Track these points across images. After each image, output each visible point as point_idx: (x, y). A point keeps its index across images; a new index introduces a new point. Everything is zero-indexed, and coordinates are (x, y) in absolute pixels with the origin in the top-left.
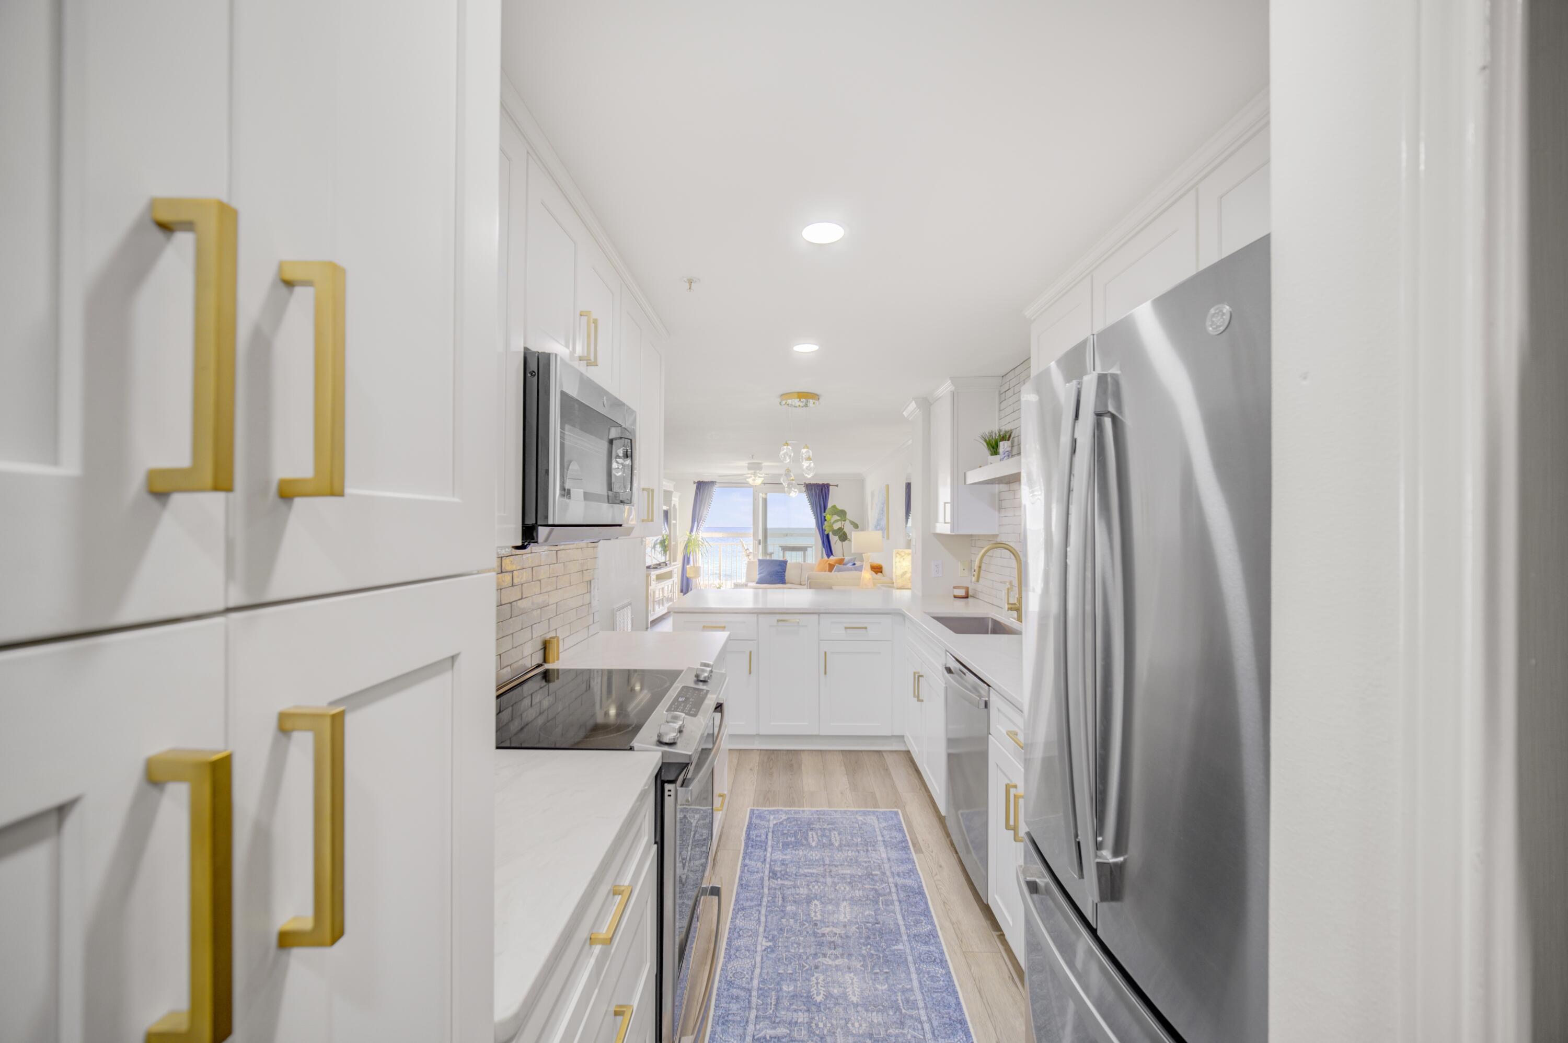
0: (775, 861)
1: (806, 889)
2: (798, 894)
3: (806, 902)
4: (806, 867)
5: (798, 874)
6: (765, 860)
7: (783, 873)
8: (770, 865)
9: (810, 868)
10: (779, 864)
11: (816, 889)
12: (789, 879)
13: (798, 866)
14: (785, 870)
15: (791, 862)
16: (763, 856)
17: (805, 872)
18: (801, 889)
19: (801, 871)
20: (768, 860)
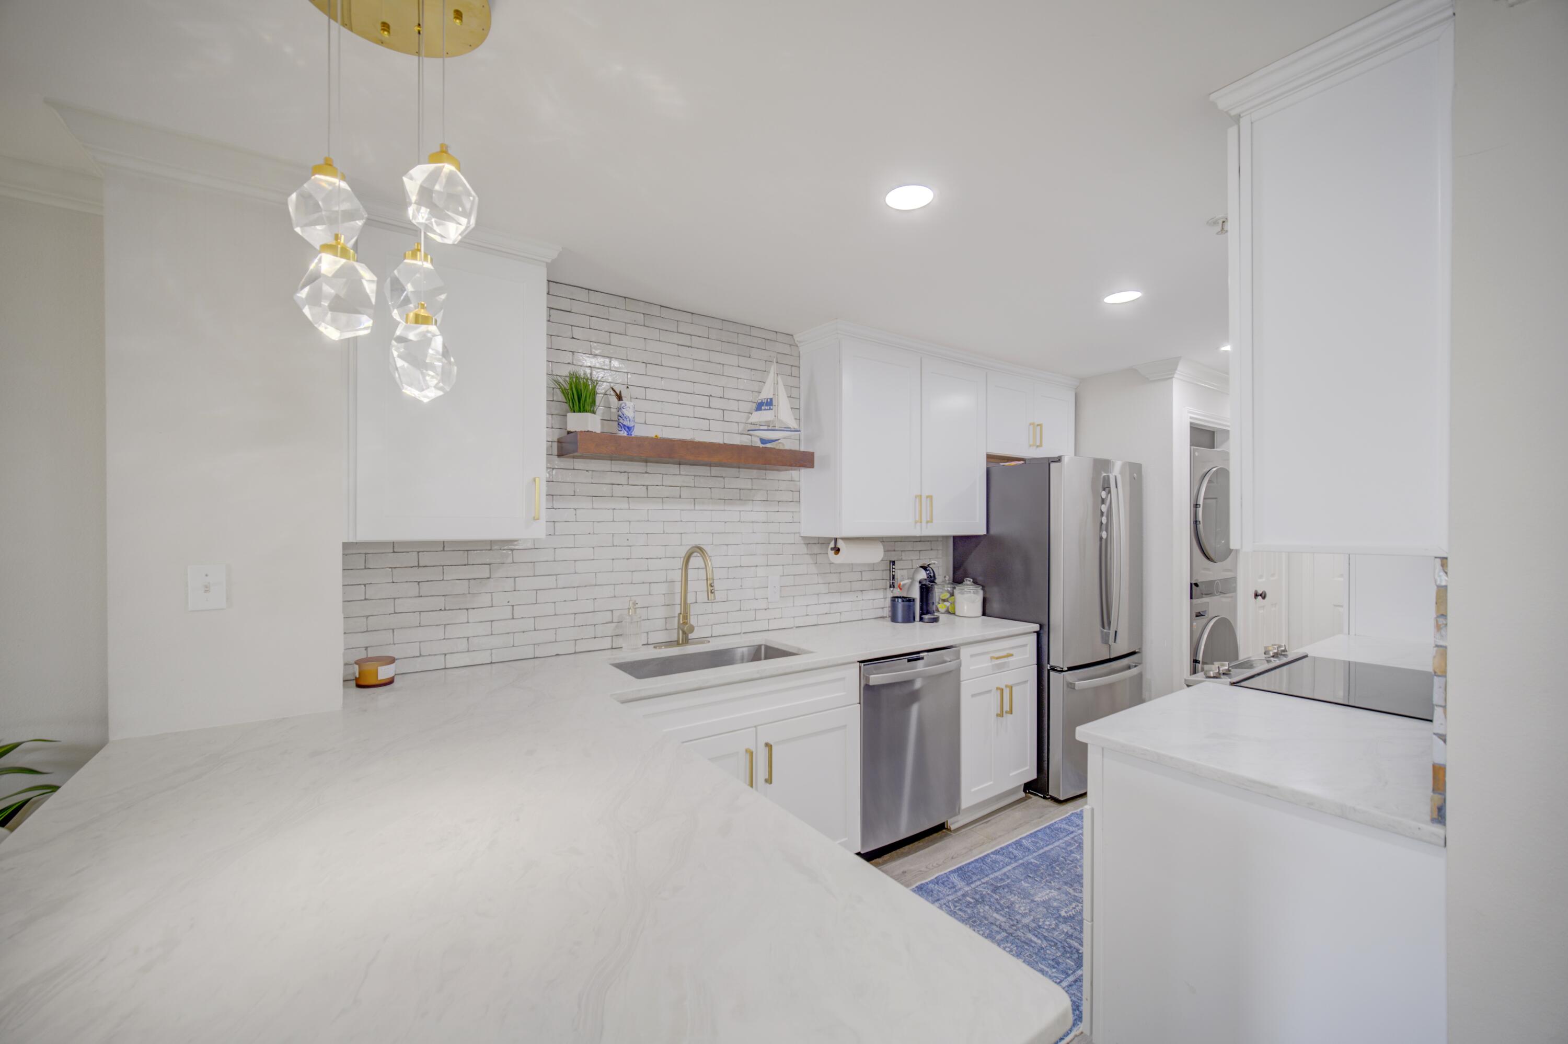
0: (1064, 972)
1: (1061, 927)
2: (1075, 929)
3: (1075, 919)
4: (1033, 945)
5: (1053, 944)
6: (1076, 981)
7: (1068, 955)
8: (1074, 972)
9: (1031, 941)
10: (1062, 967)
11: (1050, 922)
12: (1067, 945)
13: (1042, 951)
14: (1063, 955)
15: (1044, 959)
16: (1074, 987)
17: (1042, 941)
18: (1066, 931)
19: (1045, 944)
20: (1071, 978)
